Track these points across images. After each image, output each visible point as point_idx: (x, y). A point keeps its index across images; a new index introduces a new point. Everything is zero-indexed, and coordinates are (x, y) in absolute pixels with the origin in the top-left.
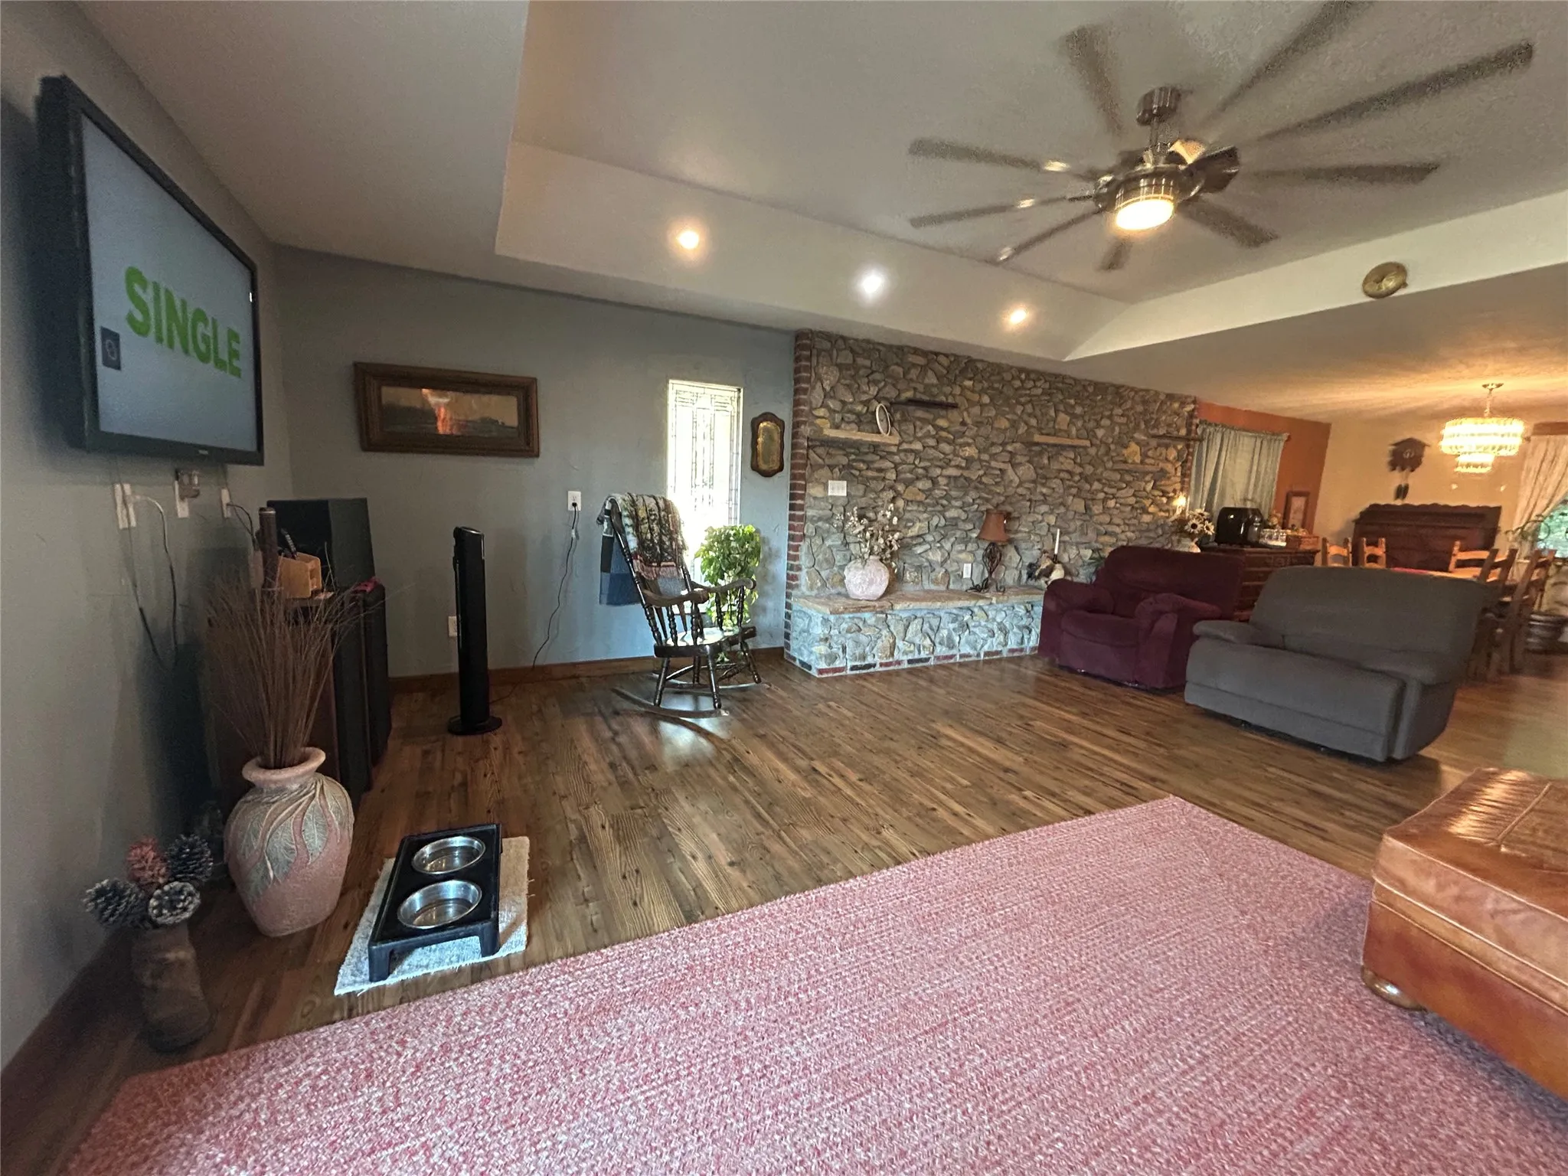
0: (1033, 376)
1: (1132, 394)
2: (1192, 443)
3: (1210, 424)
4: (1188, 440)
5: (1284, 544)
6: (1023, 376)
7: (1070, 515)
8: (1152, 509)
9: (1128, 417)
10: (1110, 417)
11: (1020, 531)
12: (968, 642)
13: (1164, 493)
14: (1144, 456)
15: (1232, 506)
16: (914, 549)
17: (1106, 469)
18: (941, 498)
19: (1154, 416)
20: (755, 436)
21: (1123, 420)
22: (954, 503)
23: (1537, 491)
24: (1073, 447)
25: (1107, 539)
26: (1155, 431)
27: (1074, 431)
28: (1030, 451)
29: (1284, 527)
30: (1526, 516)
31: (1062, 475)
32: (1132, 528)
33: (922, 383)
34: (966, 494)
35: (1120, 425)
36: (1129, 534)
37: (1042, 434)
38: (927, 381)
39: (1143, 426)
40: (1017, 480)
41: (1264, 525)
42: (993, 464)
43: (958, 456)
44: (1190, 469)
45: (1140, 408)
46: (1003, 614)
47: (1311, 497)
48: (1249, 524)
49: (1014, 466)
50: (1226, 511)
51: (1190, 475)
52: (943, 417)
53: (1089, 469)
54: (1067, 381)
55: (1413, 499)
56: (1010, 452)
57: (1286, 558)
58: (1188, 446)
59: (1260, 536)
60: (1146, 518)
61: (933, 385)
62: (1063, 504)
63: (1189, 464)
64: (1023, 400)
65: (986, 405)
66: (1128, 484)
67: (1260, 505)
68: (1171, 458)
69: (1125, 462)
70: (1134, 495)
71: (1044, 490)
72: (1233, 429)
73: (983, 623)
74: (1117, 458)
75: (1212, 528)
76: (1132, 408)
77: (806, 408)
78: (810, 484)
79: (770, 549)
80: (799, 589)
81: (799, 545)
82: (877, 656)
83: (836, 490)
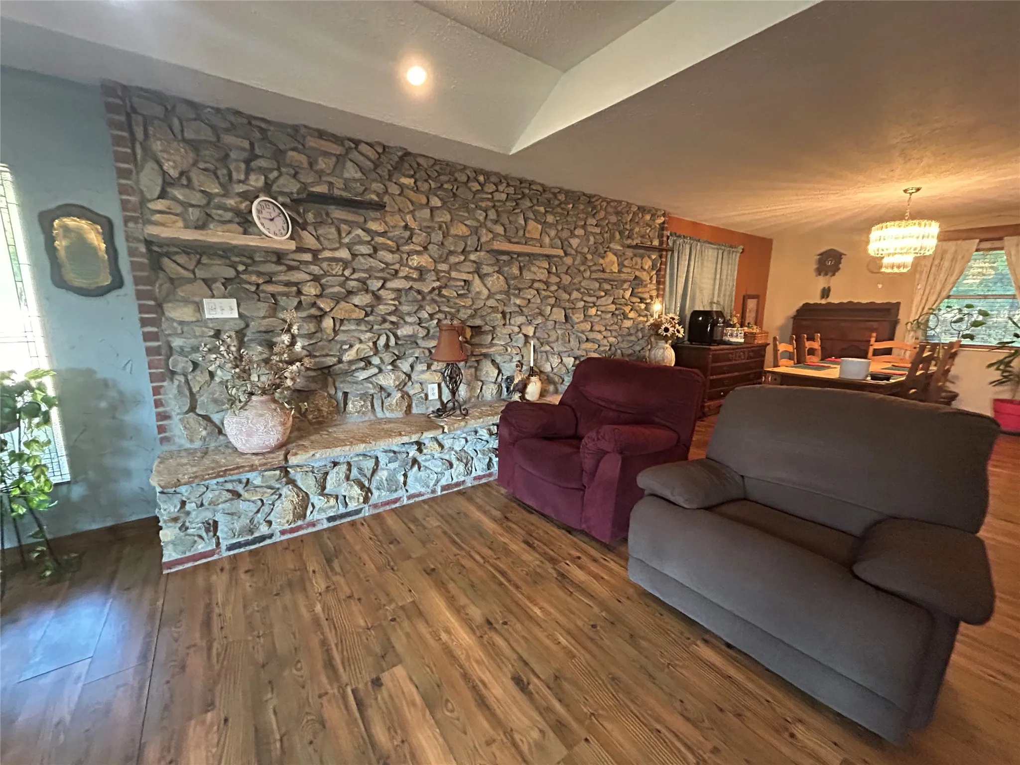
0: (493, 179)
1: (604, 204)
2: (664, 253)
3: (679, 236)
4: (661, 250)
5: (742, 340)
6: (481, 178)
7: (550, 324)
8: (632, 315)
9: (603, 228)
10: (584, 227)
11: (496, 345)
12: (417, 480)
13: (642, 300)
14: (621, 265)
15: (702, 309)
16: (356, 374)
17: (584, 278)
18: (390, 314)
19: (628, 227)
20: (50, 240)
21: (598, 230)
22: (409, 319)
23: (928, 288)
24: (548, 257)
25: (589, 345)
26: (629, 242)
27: (547, 240)
28: (498, 260)
29: (742, 325)
30: (920, 310)
31: (536, 285)
32: (614, 334)
33: (341, 177)
34: (421, 307)
35: (594, 234)
36: (612, 340)
37: (510, 242)
38: (346, 175)
39: (618, 236)
40: (485, 292)
41: (727, 324)
42: (454, 274)
43: (407, 265)
44: (664, 276)
45: (613, 219)
46: (463, 441)
47: (760, 297)
48: (714, 324)
49: (482, 277)
50: (696, 314)
51: (664, 283)
52: (375, 219)
53: (566, 279)
54: (534, 187)
55: (834, 299)
56: (474, 262)
57: (744, 352)
58: (661, 257)
59: (723, 334)
60: (628, 324)
61: (355, 180)
62: (541, 314)
63: (662, 273)
64: (483, 204)
65: (438, 208)
66: (606, 292)
67: (724, 308)
68: (646, 267)
69: (603, 271)
70: (613, 303)
71: (518, 302)
72: (699, 241)
73: (437, 455)
74: (594, 268)
75: (682, 331)
76: (605, 218)
77: (132, 199)
78: (170, 305)
79: (121, 393)
80: (171, 442)
81: (161, 387)
82: (276, 523)
83: (219, 310)
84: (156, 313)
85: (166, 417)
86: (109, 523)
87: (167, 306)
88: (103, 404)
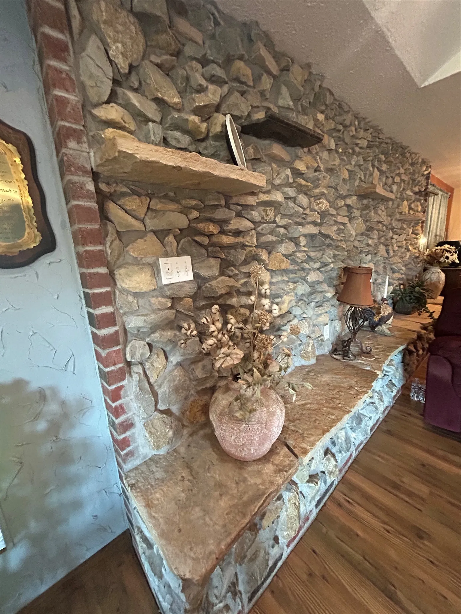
6: (356, 123)
7: (381, 260)
8: (410, 248)
14: (410, 208)
17: (395, 219)
18: (303, 261)
19: (416, 176)
21: (407, 178)
22: (314, 265)
25: (397, 275)
26: (415, 189)
28: (362, 204)
33: (275, 104)
35: (404, 181)
39: (411, 184)
40: (354, 234)
42: (339, 218)
43: (314, 209)
46: (381, 381)
49: (351, 219)
58: (426, 201)
61: (289, 109)
63: (426, 213)
64: (357, 149)
65: (332, 150)
68: (419, 210)
69: (402, 213)
70: (405, 239)
73: (368, 401)
74: (400, 211)
77: (71, 97)
78: (123, 271)
79: (63, 403)
80: (136, 455)
81: (121, 387)
82: (284, 537)
83: (175, 273)
84: (108, 285)
85: (128, 426)
86: (61, 574)
87: (120, 273)
88: (42, 426)
